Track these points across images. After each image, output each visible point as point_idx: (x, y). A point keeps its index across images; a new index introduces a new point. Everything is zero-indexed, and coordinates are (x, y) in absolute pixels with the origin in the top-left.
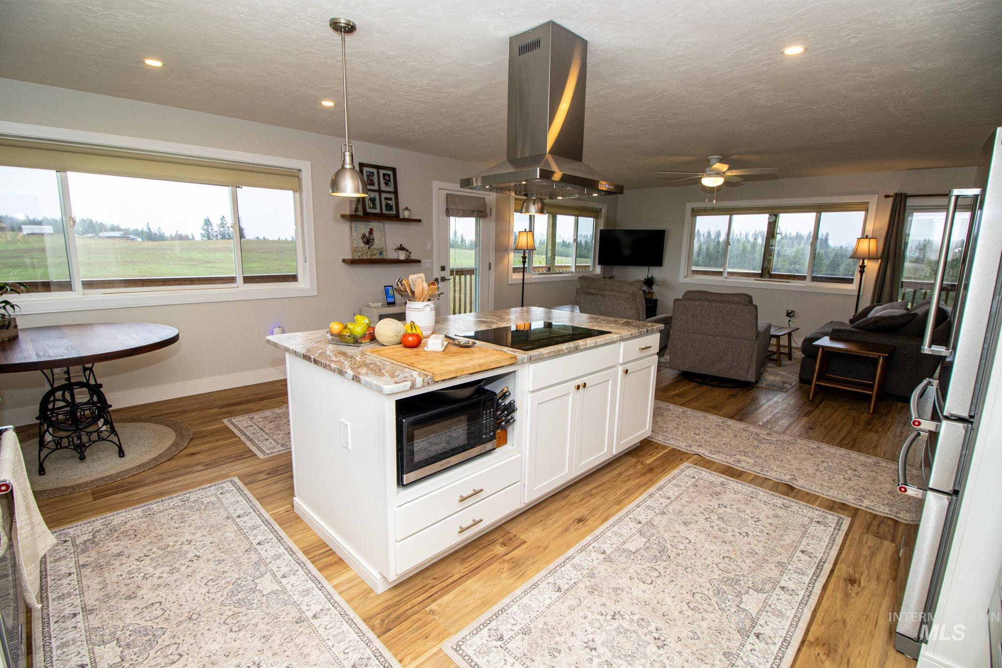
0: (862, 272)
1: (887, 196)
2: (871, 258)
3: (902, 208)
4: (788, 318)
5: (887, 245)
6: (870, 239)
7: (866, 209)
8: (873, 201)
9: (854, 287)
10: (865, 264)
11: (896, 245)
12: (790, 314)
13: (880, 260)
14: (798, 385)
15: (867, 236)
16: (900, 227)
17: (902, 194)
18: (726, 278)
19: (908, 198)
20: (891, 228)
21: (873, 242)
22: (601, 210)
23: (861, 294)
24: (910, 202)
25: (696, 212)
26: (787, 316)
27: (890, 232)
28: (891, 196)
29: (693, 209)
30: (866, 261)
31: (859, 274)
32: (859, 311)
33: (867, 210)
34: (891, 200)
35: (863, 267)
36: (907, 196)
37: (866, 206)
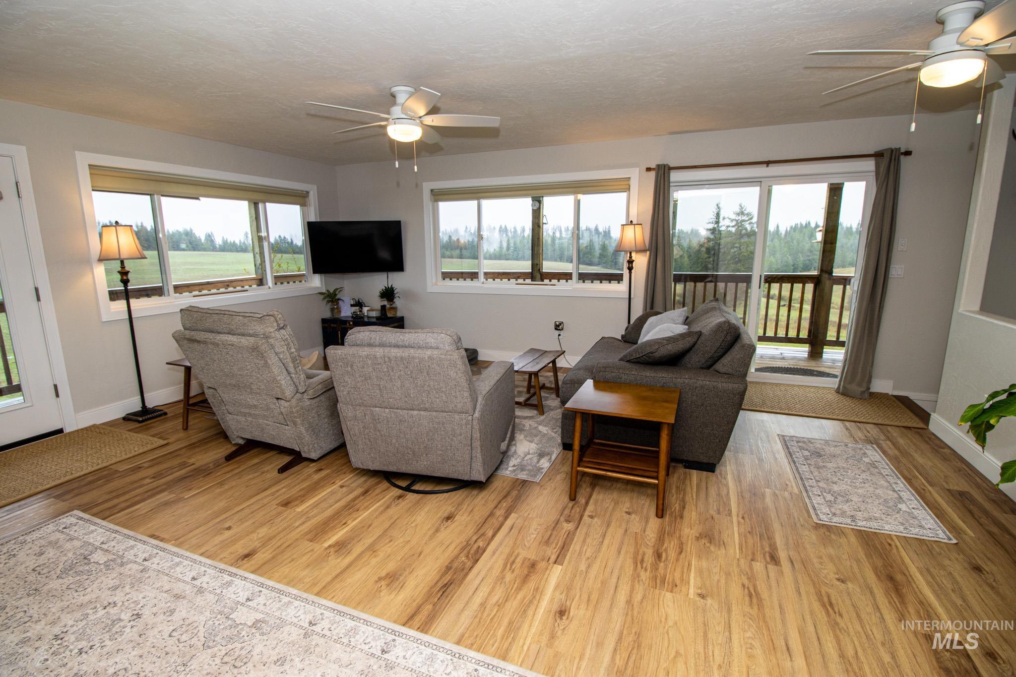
0: (630, 269)
1: (648, 169)
2: (639, 251)
3: (666, 184)
4: (557, 332)
5: (654, 232)
6: (634, 225)
7: (627, 187)
8: (635, 175)
9: (622, 287)
10: (633, 258)
11: (664, 234)
12: (558, 326)
13: (648, 252)
14: (561, 454)
15: (631, 221)
16: (666, 209)
17: (665, 165)
18: (483, 283)
19: (672, 171)
20: (657, 210)
21: (638, 228)
22: (308, 192)
23: (632, 297)
24: (674, 176)
25: (440, 195)
26: (556, 329)
27: (656, 215)
28: (654, 169)
29: (432, 190)
30: (633, 255)
31: (628, 271)
32: (633, 320)
33: (628, 189)
34: (653, 174)
35: (631, 262)
36: (671, 169)
37: (627, 183)
